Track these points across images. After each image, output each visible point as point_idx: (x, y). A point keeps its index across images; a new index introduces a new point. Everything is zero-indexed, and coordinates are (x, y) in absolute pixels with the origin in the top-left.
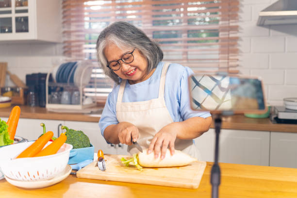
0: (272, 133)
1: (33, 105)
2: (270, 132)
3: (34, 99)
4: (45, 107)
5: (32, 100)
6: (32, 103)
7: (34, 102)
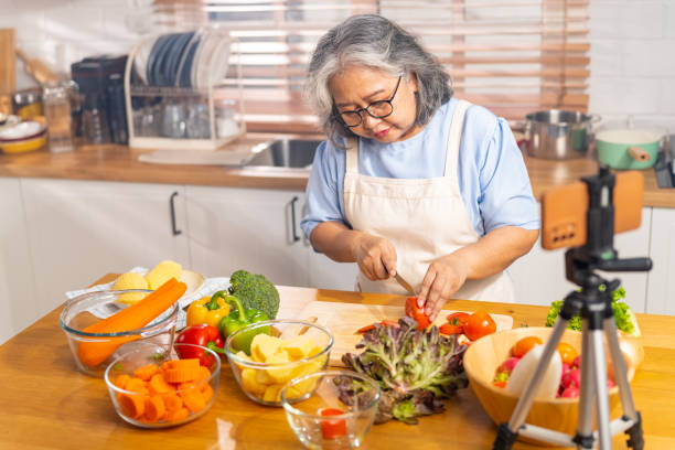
0: (656, 211)
1: (99, 139)
2: (652, 207)
3: (98, 126)
4: (126, 143)
5: (95, 130)
6: (96, 136)
7: (98, 132)
